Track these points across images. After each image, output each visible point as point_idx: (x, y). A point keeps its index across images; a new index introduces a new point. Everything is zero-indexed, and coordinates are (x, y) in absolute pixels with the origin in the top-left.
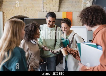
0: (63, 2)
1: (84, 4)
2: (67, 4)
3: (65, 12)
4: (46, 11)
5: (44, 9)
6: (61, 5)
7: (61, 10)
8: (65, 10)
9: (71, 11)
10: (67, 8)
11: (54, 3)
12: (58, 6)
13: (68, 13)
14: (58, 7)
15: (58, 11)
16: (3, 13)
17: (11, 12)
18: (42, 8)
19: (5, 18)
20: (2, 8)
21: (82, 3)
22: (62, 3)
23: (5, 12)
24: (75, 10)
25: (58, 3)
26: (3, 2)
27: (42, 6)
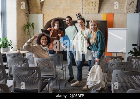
0: (103, 3)
1: (127, 4)
2: (108, 5)
3: (105, 13)
4: (85, 13)
5: (83, 11)
6: (101, 7)
7: (102, 11)
8: (105, 11)
9: (112, 13)
10: (108, 9)
11: (93, 4)
12: (98, 7)
13: (108, 15)
14: (98, 9)
15: (98, 12)
16: (43, 15)
17: (50, 14)
18: (81, 10)
19: (45, 20)
20: (42, 10)
21: (125, 4)
22: (102, 5)
23: (45, 15)
24: (117, 11)
25: (98, 4)
26: (44, 5)
27: (81, 7)
